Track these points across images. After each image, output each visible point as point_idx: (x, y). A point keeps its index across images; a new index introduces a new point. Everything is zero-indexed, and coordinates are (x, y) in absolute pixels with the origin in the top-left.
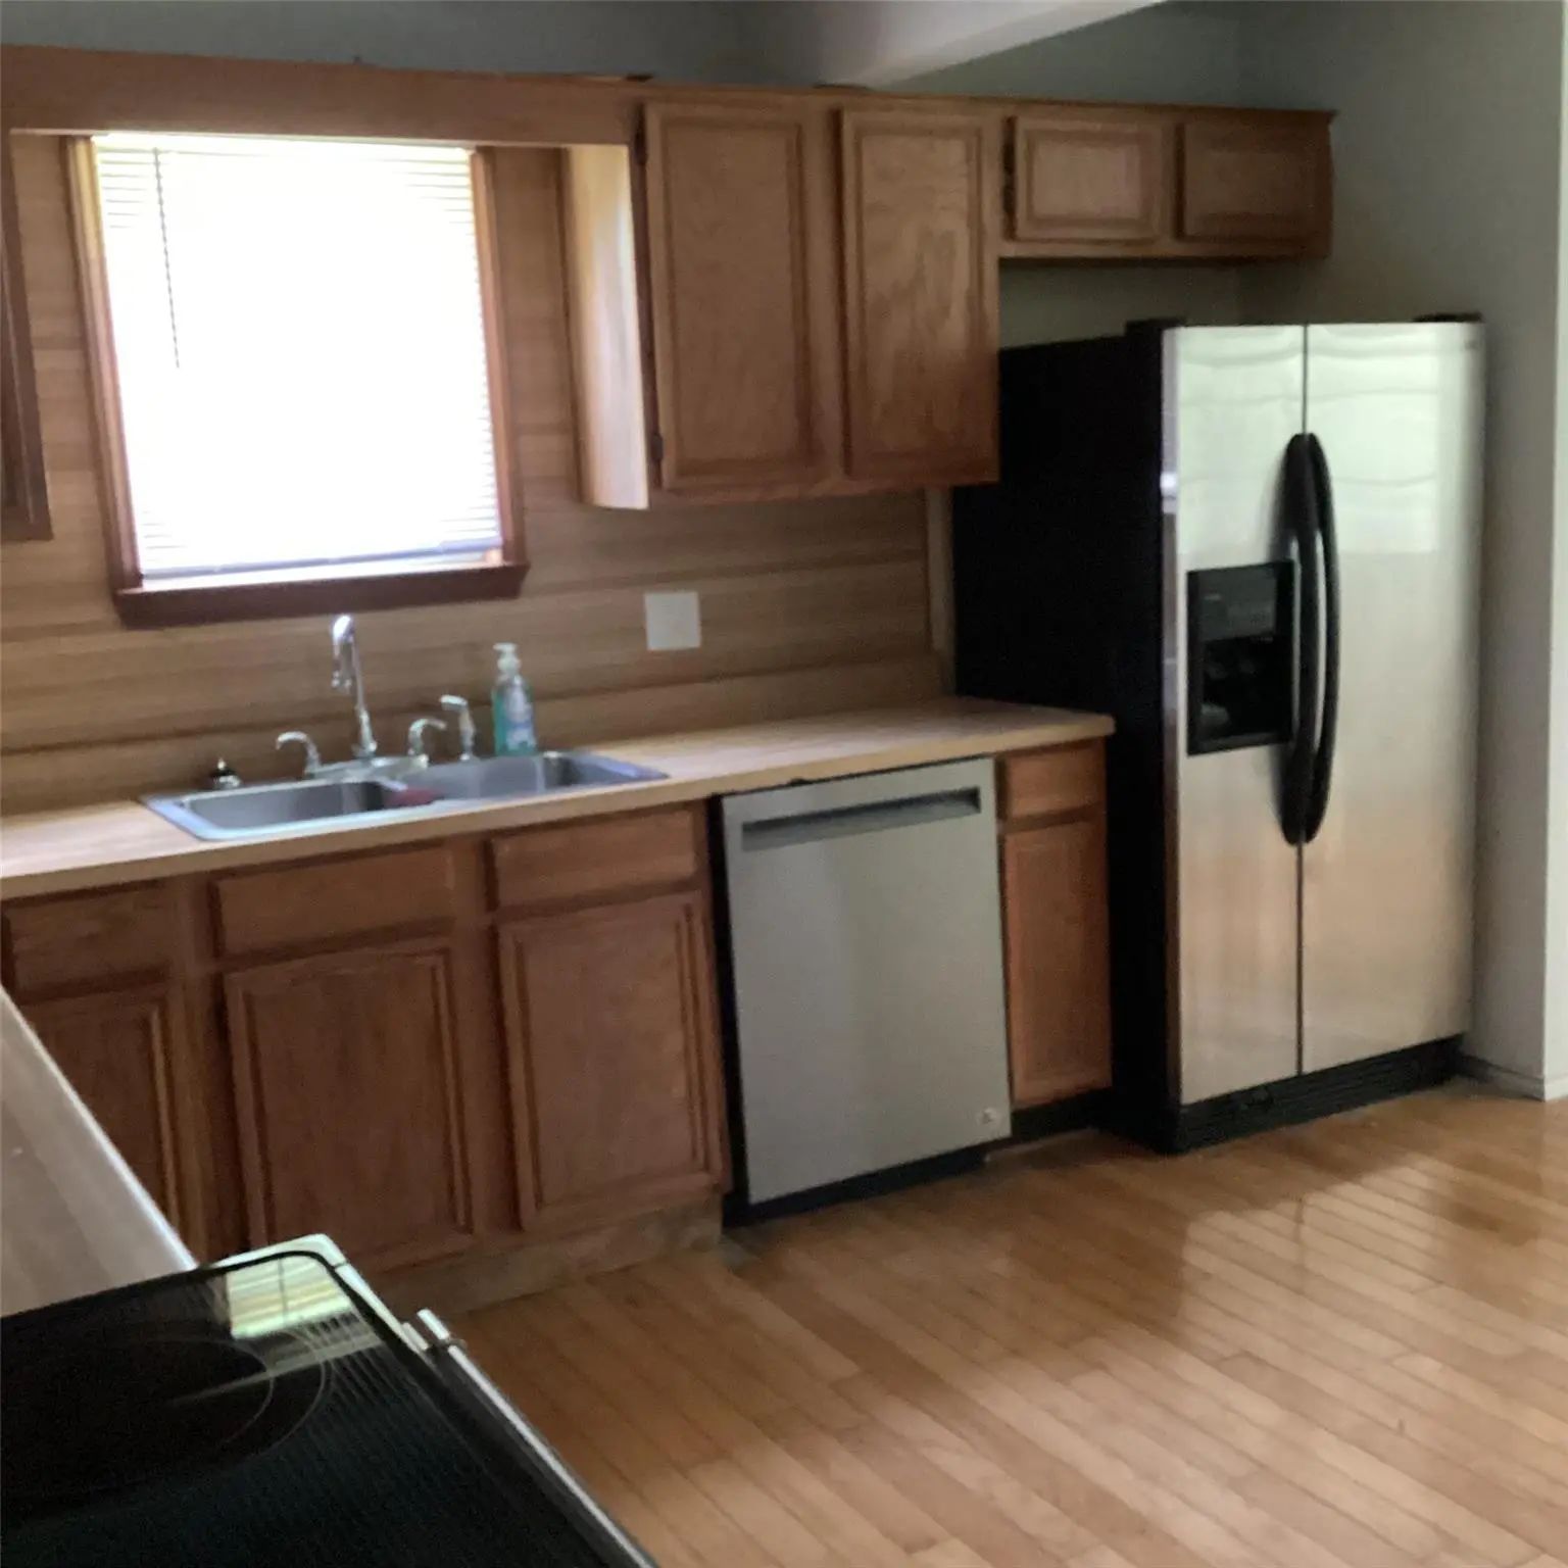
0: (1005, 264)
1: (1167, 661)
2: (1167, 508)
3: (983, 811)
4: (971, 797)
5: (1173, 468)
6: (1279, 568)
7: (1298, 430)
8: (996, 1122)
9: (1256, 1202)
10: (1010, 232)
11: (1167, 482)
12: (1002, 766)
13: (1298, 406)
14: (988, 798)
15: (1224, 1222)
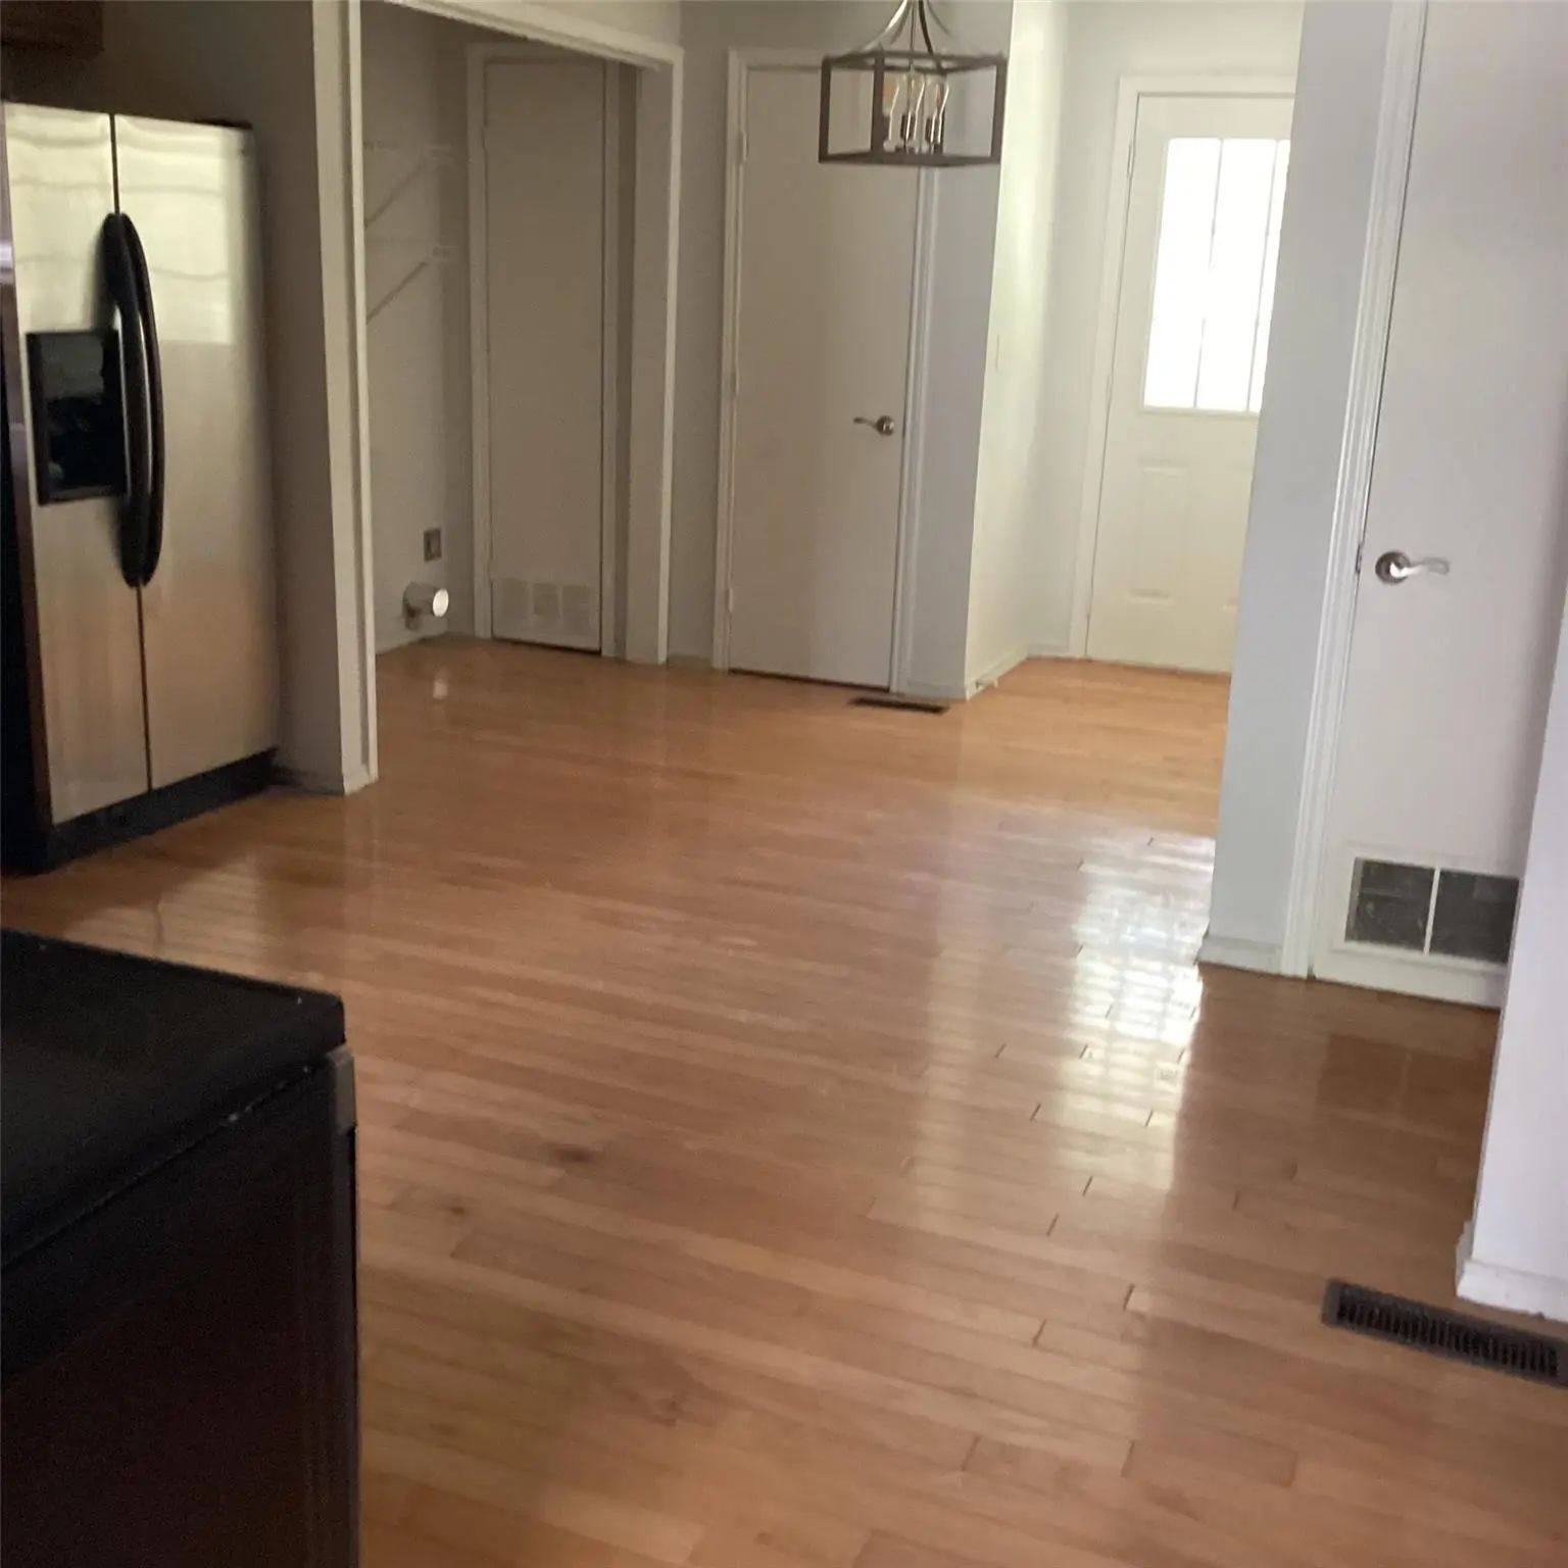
1: (13, 427)
2: (5, 280)
5: (8, 239)
6: (104, 336)
7: (112, 210)
13: (111, 191)
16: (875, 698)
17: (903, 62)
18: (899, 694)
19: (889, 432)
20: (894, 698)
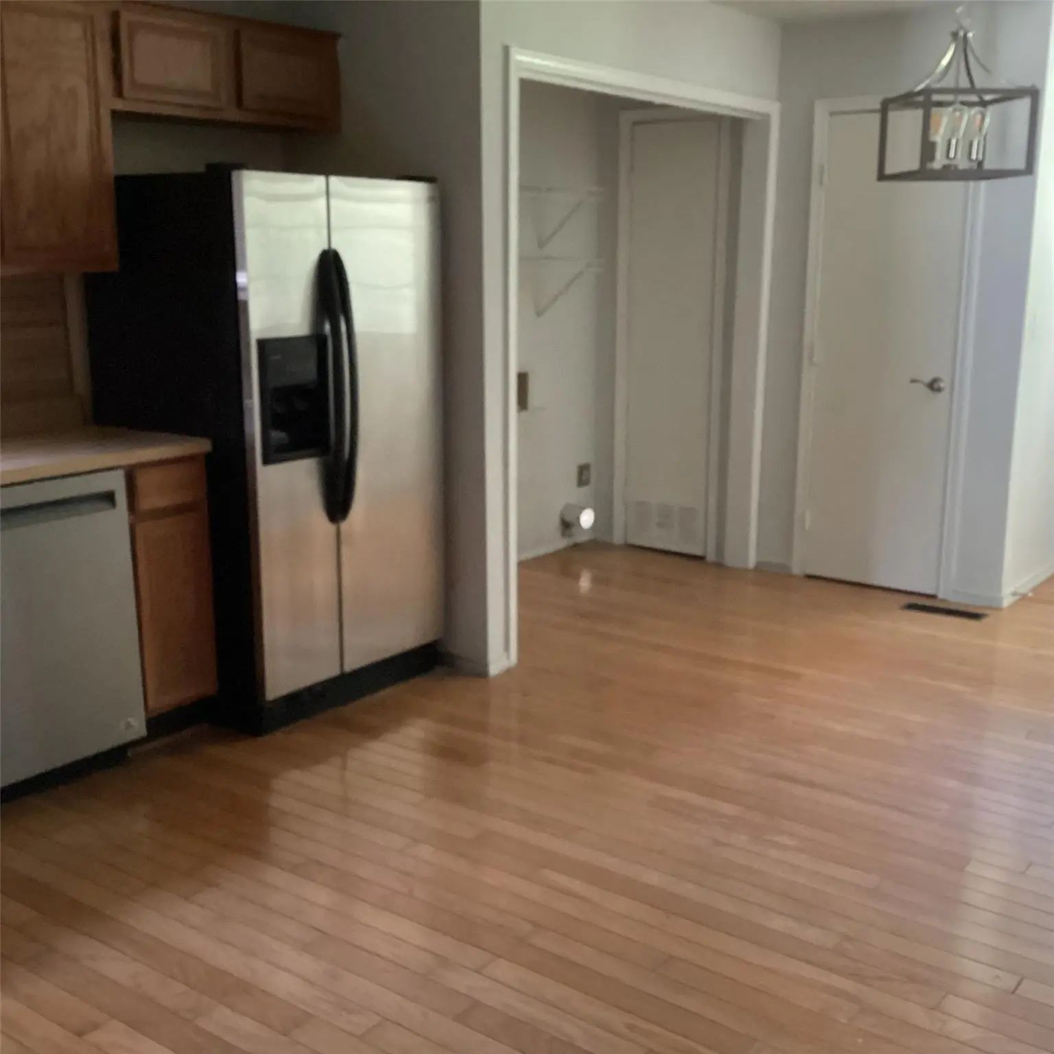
0: (115, 115)
1: (246, 402)
2: (241, 296)
3: (117, 507)
4: (109, 498)
5: (244, 268)
6: (317, 340)
7: (326, 247)
8: (137, 727)
9: (317, 760)
10: (119, 93)
11: (241, 279)
12: (131, 475)
13: (325, 231)
14: (121, 498)
15: (296, 775)
16: (924, 604)
17: (949, 98)
18: (943, 600)
19: (939, 390)
20: (941, 605)
